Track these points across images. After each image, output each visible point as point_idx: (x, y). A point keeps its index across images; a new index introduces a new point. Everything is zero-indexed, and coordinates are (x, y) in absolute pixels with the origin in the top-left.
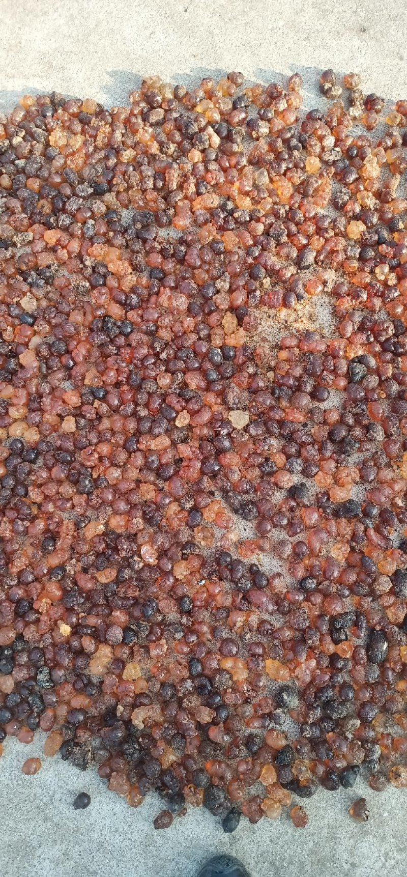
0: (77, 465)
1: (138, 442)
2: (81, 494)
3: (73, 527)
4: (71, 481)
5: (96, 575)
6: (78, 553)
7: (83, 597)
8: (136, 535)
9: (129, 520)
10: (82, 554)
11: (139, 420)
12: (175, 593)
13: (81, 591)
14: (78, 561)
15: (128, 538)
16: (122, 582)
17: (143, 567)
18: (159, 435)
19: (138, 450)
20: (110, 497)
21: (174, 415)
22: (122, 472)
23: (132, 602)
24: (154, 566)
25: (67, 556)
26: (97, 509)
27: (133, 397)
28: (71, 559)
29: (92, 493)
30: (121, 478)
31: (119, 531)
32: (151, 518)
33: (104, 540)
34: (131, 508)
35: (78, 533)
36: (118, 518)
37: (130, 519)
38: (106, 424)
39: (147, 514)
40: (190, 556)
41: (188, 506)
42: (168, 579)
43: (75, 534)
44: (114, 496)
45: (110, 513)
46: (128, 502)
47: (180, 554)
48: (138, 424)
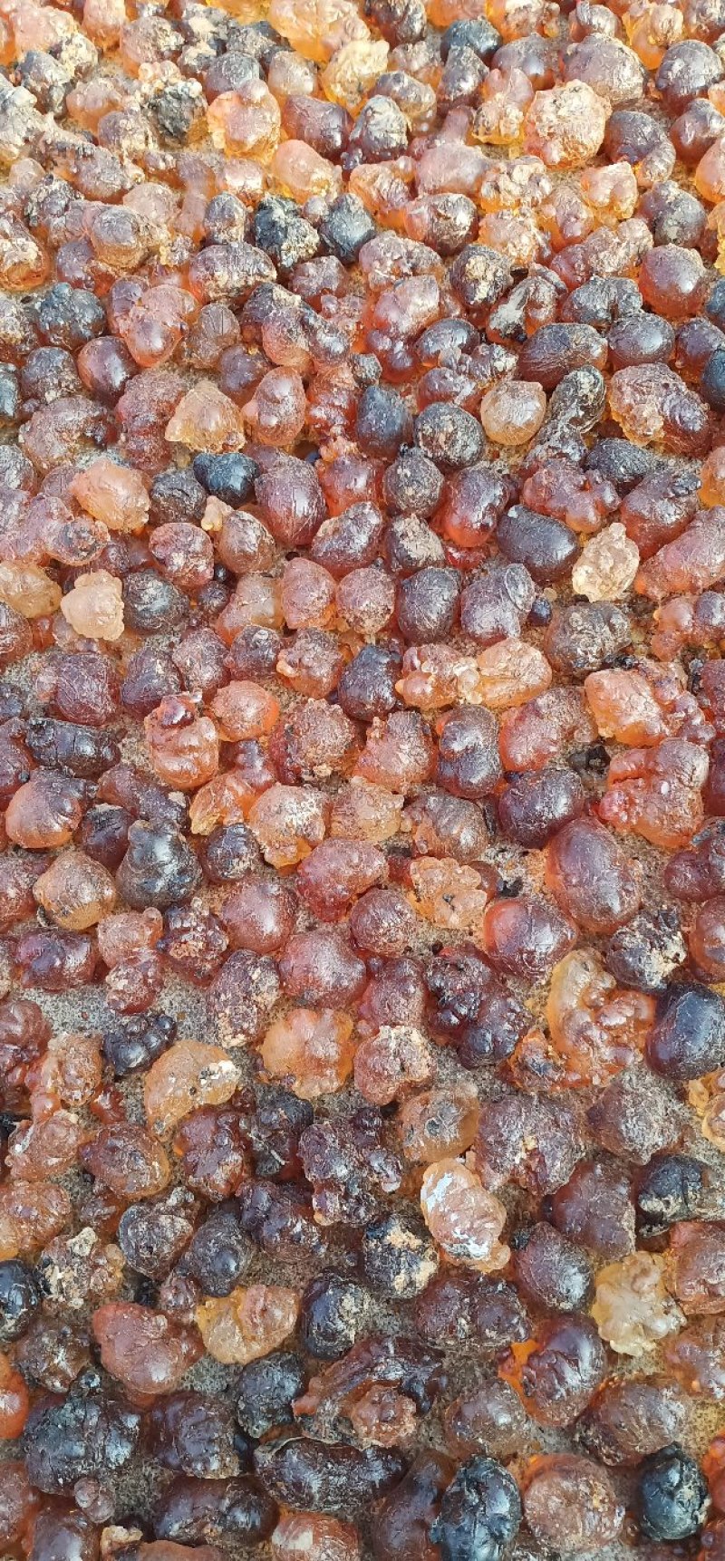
0: (122, 780)
1: (398, 669)
2: (139, 908)
3: (91, 1067)
4: (93, 853)
5: (197, 1317)
6: (109, 1196)
7: (124, 1434)
8: (391, 1109)
9: (357, 1037)
10: (127, 1203)
11: (405, 573)
12: (609, 1435)
13: (114, 1398)
14: (109, 1235)
15: (356, 1124)
16: (327, 1358)
17: (434, 1282)
18: (499, 636)
19: (402, 705)
20: (270, 925)
21: (563, 549)
22: (329, 811)
23: (378, 1474)
24: (492, 1280)
25: (57, 1210)
26: (208, 979)
27: (376, 481)
28: (79, 1226)
29: (185, 903)
30: (319, 832)
31: (309, 1089)
32: (468, 1024)
33: (237, 1134)
34: (369, 974)
35: (117, 1097)
36: (305, 1024)
37: (364, 1027)
38: (254, 601)
39: (449, 1007)
40: (684, 1233)
41: (657, 968)
42: (574, 1359)
43: (104, 1101)
44: (289, 920)
45: (269, 998)
46: (356, 946)
47: (628, 1220)
48: (400, 593)
